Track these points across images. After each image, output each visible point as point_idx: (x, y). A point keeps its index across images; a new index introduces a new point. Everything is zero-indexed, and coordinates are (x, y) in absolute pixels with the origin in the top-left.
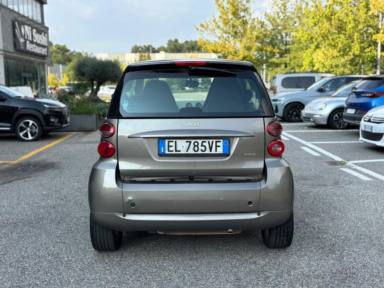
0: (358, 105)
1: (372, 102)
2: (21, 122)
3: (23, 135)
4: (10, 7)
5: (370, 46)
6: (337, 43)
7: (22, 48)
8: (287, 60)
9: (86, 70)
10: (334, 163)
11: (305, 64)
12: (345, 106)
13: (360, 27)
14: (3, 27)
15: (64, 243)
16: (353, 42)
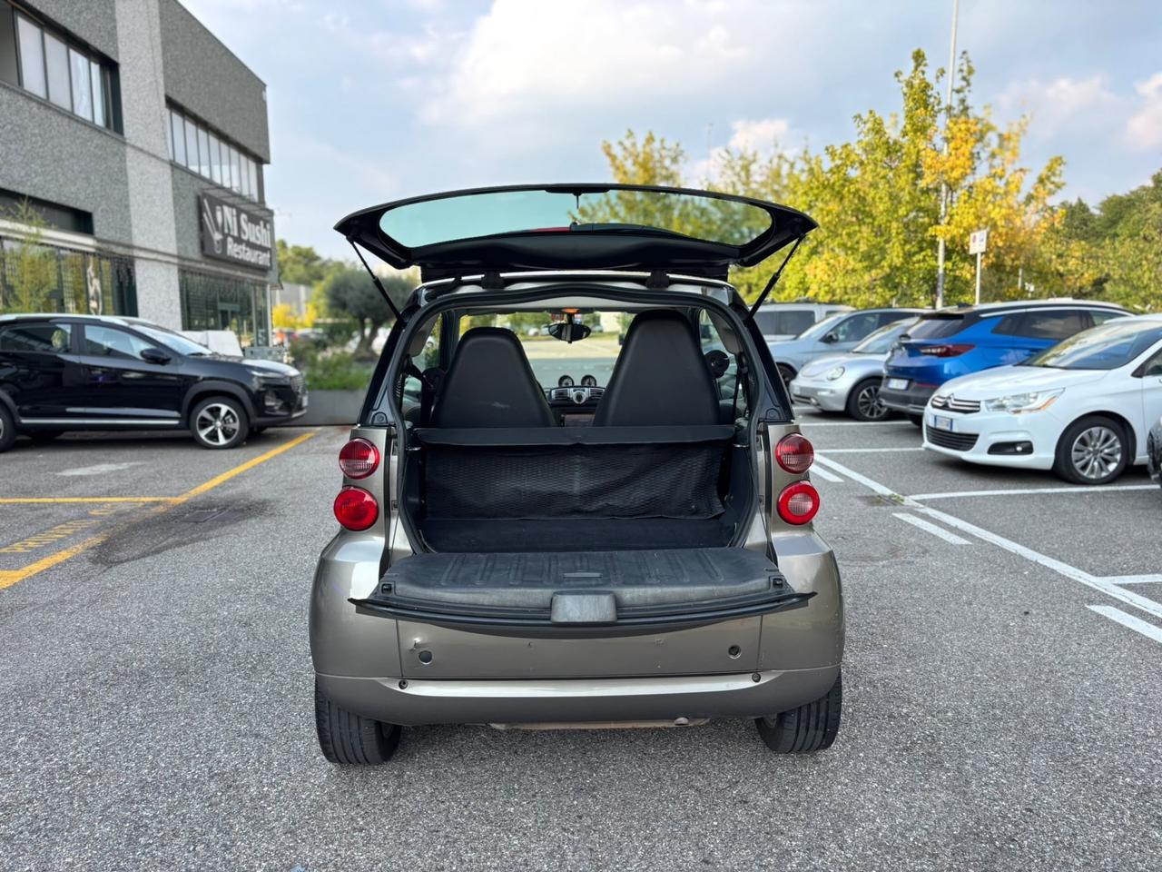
0: (912, 371)
1: (943, 366)
2: (201, 409)
3: (207, 436)
4: (194, 168)
5: (922, 249)
6: (858, 243)
7: (219, 252)
8: (753, 278)
9: (348, 296)
10: (875, 500)
11: (790, 287)
12: (885, 372)
13: (902, 211)
14: (177, 208)
15: (257, 736)
16: (887, 241)
